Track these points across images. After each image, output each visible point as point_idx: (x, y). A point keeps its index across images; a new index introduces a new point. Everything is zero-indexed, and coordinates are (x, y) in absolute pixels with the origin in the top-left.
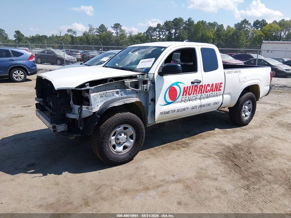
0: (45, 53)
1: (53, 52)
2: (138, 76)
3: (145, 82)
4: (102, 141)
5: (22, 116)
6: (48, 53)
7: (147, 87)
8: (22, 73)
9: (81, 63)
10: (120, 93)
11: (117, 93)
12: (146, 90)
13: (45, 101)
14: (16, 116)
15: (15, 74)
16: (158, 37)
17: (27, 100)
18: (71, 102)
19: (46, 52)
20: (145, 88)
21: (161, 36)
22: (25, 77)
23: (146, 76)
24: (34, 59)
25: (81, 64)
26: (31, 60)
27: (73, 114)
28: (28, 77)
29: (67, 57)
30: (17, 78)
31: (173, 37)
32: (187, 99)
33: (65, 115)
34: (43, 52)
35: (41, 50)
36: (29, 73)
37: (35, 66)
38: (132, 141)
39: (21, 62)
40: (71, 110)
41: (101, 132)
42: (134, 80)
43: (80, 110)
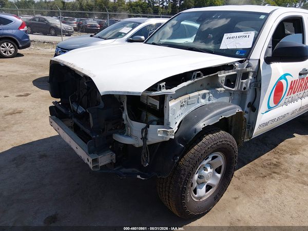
0: (36, 21)
1: (45, 20)
2: (237, 64)
3: (245, 75)
4: (183, 188)
5: (20, 112)
6: (39, 21)
7: (247, 84)
8: (11, 46)
9: (90, 34)
10: (207, 97)
11: (204, 97)
12: (245, 88)
13: (65, 104)
14: (10, 111)
15: (2, 47)
16: (162, 4)
17: (23, 85)
18: (125, 115)
19: (37, 19)
20: (244, 85)
21: (165, 4)
22: (16, 51)
23: (246, 64)
24: (26, 28)
25: (91, 36)
26: (22, 30)
27: (128, 136)
28: (19, 51)
29: (64, 26)
30: (5, 52)
31: (178, 5)
32: (290, 99)
33: (111, 136)
34: (33, 19)
35: (31, 17)
36: (20, 46)
37: (28, 37)
38: (219, 176)
39: (9, 32)
40: (122, 129)
41: (183, 172)
42: (231, 73)
43: (145, 131)
